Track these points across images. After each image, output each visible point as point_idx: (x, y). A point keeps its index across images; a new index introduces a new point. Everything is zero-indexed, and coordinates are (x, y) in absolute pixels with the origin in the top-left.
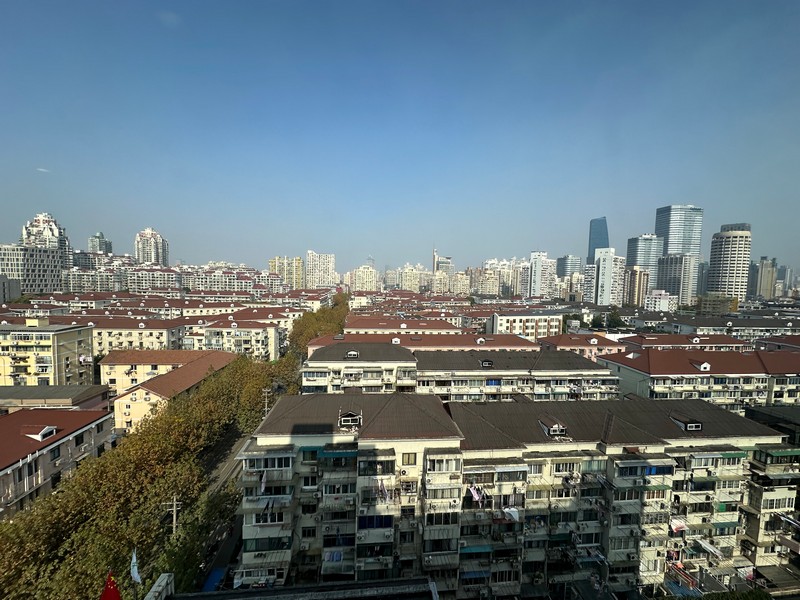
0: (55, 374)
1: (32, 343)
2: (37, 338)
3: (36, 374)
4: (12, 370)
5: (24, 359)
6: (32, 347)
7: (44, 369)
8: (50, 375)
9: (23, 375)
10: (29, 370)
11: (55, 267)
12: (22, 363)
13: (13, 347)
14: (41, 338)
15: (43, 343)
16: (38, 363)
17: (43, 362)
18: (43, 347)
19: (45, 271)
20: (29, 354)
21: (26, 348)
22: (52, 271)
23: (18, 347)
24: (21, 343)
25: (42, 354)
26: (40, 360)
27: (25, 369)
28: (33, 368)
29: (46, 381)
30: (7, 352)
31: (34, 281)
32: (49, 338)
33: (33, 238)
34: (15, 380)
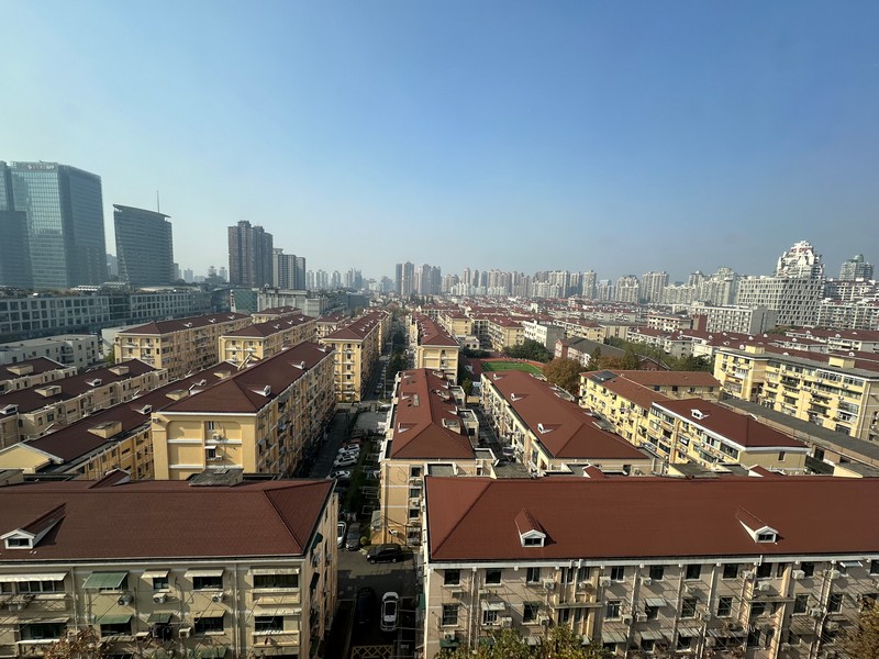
0: (858, 427)
1: (839, 385)
2: (846, 381)
3: (835, 419)
4: (809, 406)
5: (825, 400)
6: (838, 389)
7: (845, 417)
8: (853, 427)
9: (820, 416)
10: (828, 412)
11: (812, 298)
12: (822, 403)
13: (816, 384)
14: (851, 382)
15: (852, 387)
16: (840, 408)
17: (847, 409)
18: (851, 393)
19: (800, 303)
20: (831, 395)
21: (829, 388)
22: (807, 303)
23: (821, 385)
24: (826, 382)
25: (847, 400)
26: (842, 406)
27: (824, 410)
28: (833, 411)
29: (847, 431)
30: (808, 388)
31: (788, 312)
32: (861, 384)
33: (786, 268)
34: (811, 417)
